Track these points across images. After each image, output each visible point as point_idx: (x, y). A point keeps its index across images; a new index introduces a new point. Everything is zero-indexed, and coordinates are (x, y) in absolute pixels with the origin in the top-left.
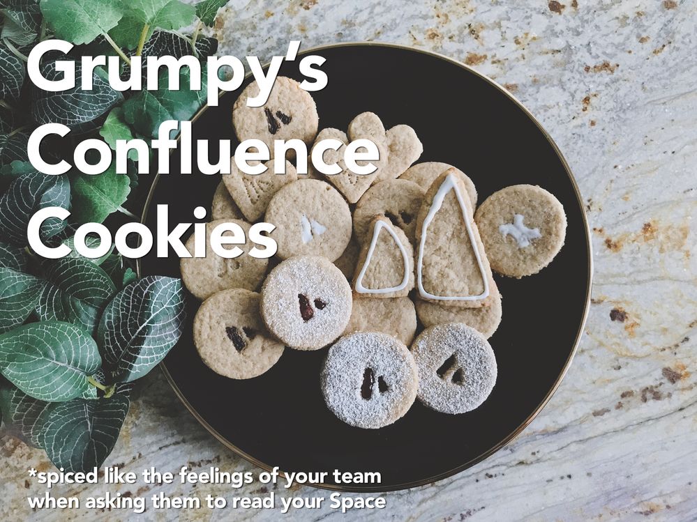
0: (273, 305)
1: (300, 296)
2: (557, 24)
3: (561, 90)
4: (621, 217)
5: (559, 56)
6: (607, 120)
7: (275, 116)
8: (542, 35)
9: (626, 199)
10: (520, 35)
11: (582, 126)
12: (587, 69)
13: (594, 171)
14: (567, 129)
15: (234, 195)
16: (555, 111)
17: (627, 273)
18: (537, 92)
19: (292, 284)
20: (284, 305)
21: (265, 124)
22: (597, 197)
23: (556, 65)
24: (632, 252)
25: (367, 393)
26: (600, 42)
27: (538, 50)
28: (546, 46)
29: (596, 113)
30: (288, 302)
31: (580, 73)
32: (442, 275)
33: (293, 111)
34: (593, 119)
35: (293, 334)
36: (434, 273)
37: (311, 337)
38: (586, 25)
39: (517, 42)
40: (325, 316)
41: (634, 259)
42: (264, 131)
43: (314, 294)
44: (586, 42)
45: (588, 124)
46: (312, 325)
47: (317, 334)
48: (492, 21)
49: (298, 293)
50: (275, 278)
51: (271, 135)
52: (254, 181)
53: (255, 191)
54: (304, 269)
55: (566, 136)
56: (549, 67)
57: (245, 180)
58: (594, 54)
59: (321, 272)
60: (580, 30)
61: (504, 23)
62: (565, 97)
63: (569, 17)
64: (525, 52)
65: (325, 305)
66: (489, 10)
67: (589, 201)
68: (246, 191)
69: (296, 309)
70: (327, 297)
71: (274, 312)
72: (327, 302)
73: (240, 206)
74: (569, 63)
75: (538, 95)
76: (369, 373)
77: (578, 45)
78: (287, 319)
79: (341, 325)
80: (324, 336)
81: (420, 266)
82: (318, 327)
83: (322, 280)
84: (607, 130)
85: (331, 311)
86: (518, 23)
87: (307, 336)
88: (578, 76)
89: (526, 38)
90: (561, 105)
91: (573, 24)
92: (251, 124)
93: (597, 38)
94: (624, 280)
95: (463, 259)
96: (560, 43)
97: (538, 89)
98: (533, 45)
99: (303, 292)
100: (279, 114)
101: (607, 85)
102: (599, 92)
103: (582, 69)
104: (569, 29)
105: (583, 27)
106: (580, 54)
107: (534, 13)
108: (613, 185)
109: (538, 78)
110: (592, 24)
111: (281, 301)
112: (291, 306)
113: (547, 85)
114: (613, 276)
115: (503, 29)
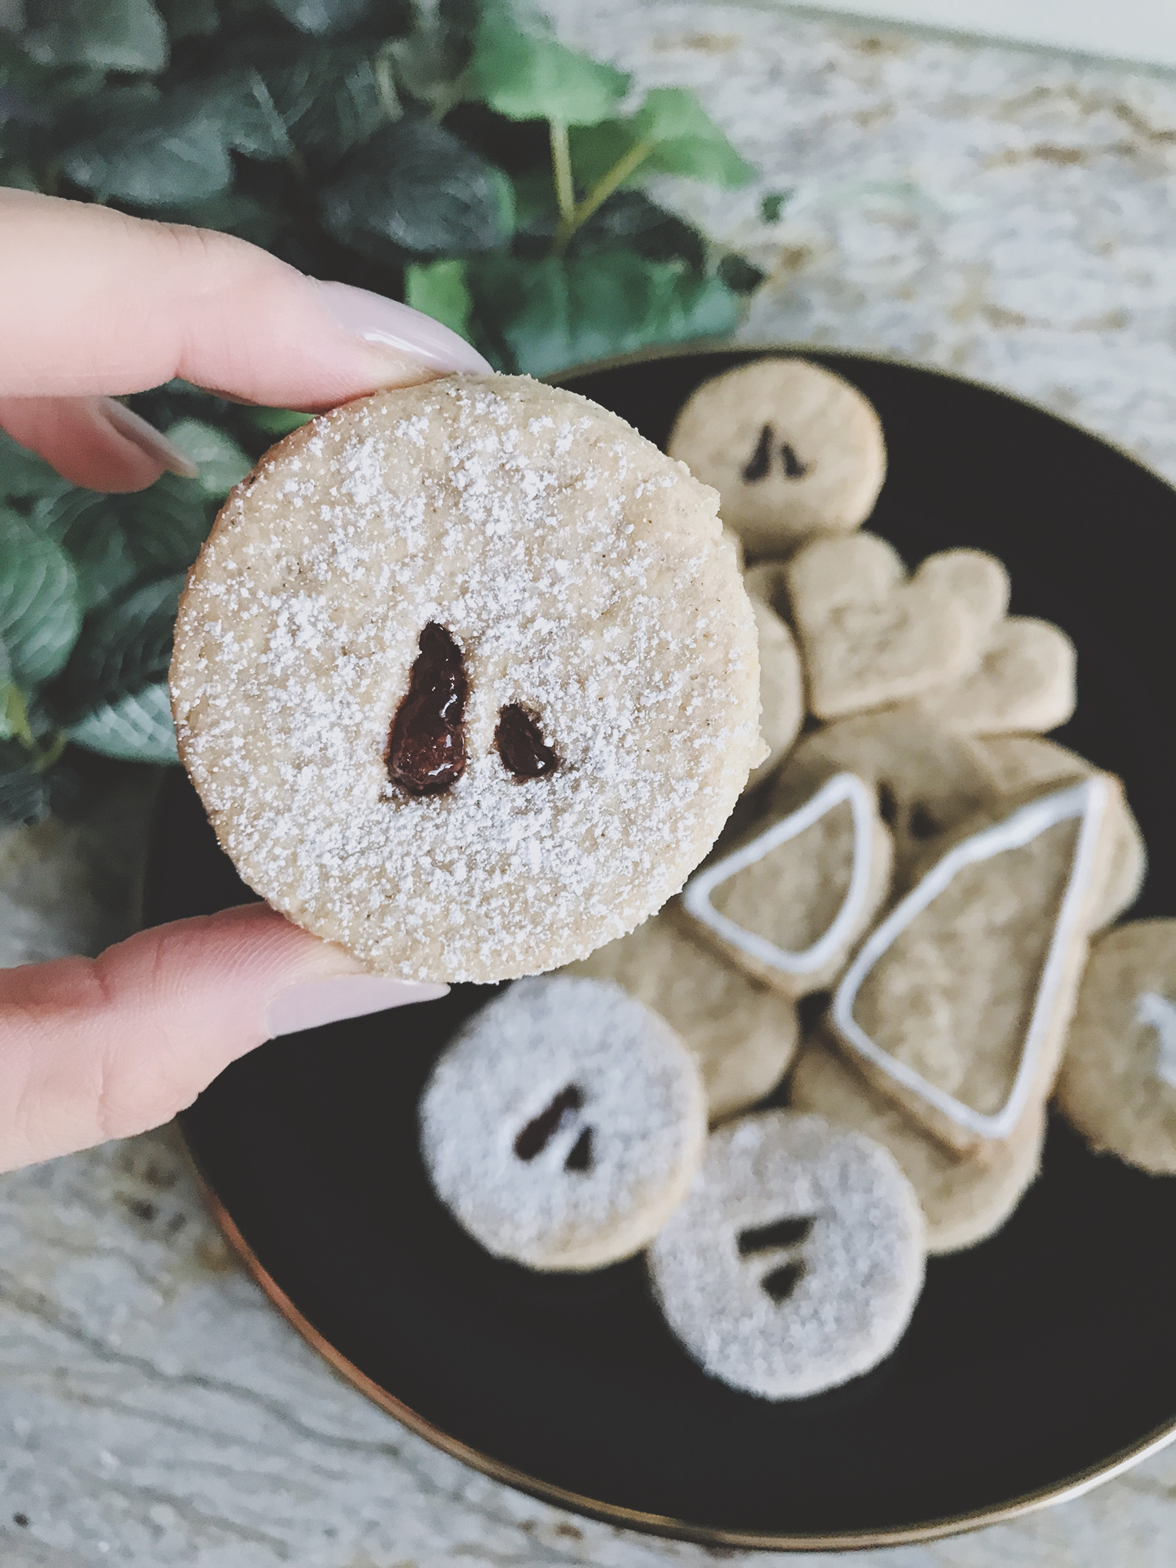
0: (243, 606)
1: (435, 638)
7: (774, 451)
19: (416, 541)
20: (310, 638)
21: (743, 452)
30: (342, 636)
35: (283, 827)
37: (376, 900)
40: (515, 831)
42: (729, 465)
43: (518, 672)
46: (418, 836)
47: (422, 905)
49: (426, 613)
50: (335, 451)
54: (532, 484)
59: (623, 560)
65: (553, 762)
69: (367, 699)
70: (582, 727)
71: (234, 650)
72: (570, 756)
78: (286, 731)
79: (580, 924)
80: (451, 933)
82: (448, 868)
83: (608, 614)
85: (568, 819)
87: (357, 884)
99: (460, 622)
100: (786, 453)
111: (303, 607)
112: (347, 670)
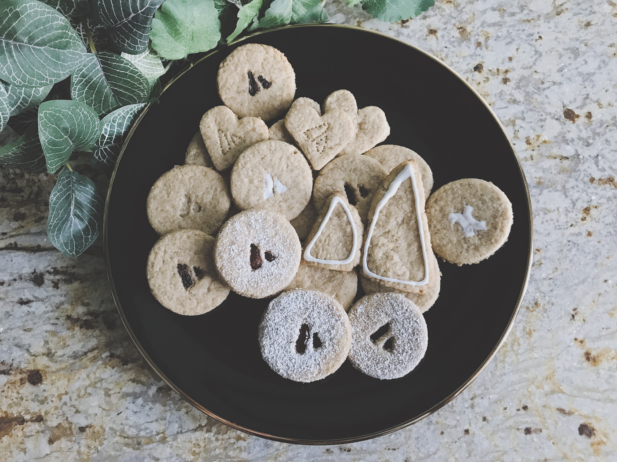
0: (225, 249)
1: (253, 246)
2: (569, 131)
3: (563, 196)
4: (604, 332)
5: (566, 163)
6: (604, 233)
7: (256, 80)
8: (553, 140)
9: (612, 315)
10: (532, 136)
11: (579, 234)
12: (592, 180)
13: (583, 281)
14: (563, 235)
15: (208, 143)
16: (554, 215)
17: (601, 389)
18: (540, 194)
19: (247, 233)
20: (236, 251)
21: (247, 85)
22: (583, 308)
23: (562, 171)
24: (610, 369)
25: (301, 348)
26: (609, 156)
27: (547, 154)
28: (555, 151)
29: (594, 224)
30: (240, 249)
31: (585, 183)
32: (387, 257)
33: (274, 78)
34: (590, 230)
35: (239, 280)
36: (379, 254)
37: (256, 286)
38: (597, 138)
39: (528, 142)
40: (272, 268)
41: (611, 376)
42: (244, 91)
43: (266, 246)
44: (595, 154)
45: (585, 234)
46: (259, 274)
47: (262, 284)
48: (507, 118)
49: (251, 242)
50: (232, 225)
51: (250, 97)
52: (228, 133)
53: (227, 143)
54: (260, 221)
55: (561, 242)
56: (555, 172)
57: (220, 132)
58: (600, 167)
59: (275, 227)
60: (591, 141)
61: (518, 122)
62: (567, 203)
63: (581, 127)
64: (534, 153)
65: (274, 258)
66: (506, 107)
67: (575, 310)
68: (219, 142)
69: (246, 257)
70: (277, 251)
71: (225, 256)
72: (277, 256)
73: (211, 154)
74: (575, 171)
75: (540, 197)
76: (305, 328)
77: (586, 156)
78: (236, 265)
79: (286, 279)
80: (268, 287)
81: (368, 244)
82: (264, 277)
83: (276, 235)
84: (603, 243)
85: (279, 264)
86: (532, 124)
87: (252, 284)
88: (581, 186)
89: (537, 140)
90: (561, 210)
91: (584, 134)
92: (234, 83)
93: (605, 152)
94: (598, 396)
95: (409, 245)
96: (569, 150)
97: (542, 191)
98: (543, 148)
99: (256, 242)
100: (261, 78)
101: (609, 199)
102: (601, 204)
103: (587, 179)
104: (580, 139)
105: (594, 139)
106: (587, 164)
107: (548, 117)
108: (601, 298)
109: (542, 180)
110: (603, 138)
111: (234, 247)
112: (242, 253)
113: (551, 189)
114: (588, 390)
115: (517, 128)
